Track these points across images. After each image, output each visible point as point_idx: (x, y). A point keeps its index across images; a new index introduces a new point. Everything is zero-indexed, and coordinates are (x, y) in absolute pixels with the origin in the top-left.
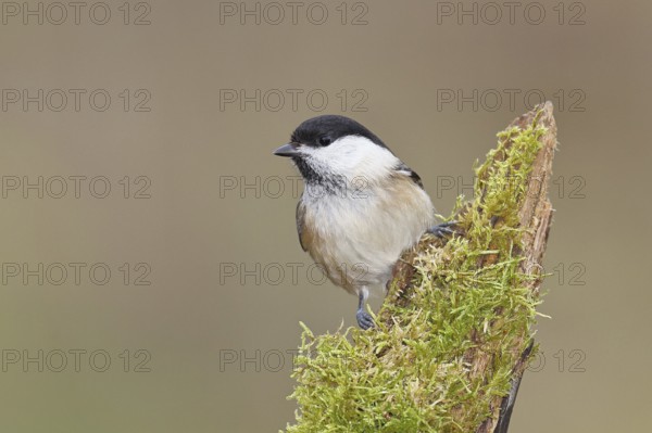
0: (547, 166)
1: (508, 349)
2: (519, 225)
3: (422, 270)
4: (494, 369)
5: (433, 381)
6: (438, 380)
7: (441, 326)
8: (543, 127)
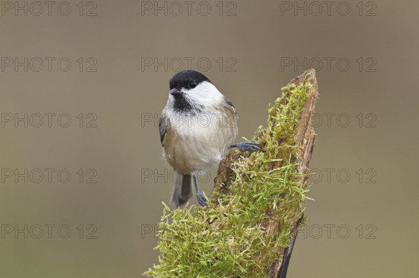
0: (311, 108)
1: (288, 218)
2: (295, 144)
3: (236, 171)
4: (280, 231)
5: (242, 238)
6: (246, 237)
7: (247, 205)
8: (309, 84)
